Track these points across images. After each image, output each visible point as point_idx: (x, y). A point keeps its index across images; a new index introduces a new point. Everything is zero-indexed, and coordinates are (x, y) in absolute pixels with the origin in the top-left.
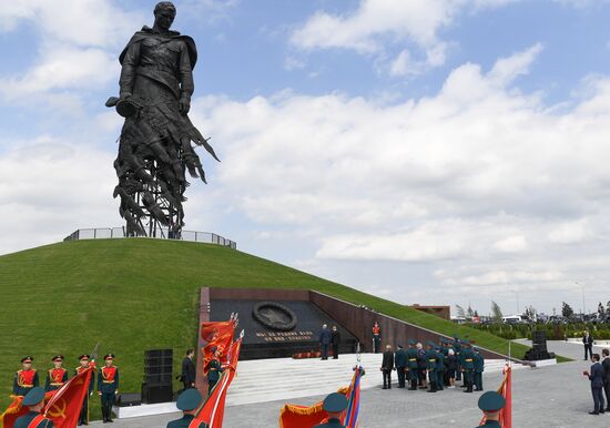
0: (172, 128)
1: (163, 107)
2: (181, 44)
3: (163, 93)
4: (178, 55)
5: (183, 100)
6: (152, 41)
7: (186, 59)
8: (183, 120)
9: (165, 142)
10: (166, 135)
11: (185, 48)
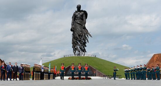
0: (80, 32)
1: (79, 28)
2: (82, 13)
3: (79, 25)
4: (82, 16)
5: (83, 26)
6: (77, 14)
7: (84, 16)
8: (83, 30)
9: (79, 36)
10: (79, 34)
11: (84, 13)
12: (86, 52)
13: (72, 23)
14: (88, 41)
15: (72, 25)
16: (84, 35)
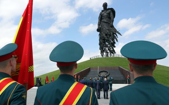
0: (108, 31)
1: (106, 27)
3: (106, 24)
4: (109, 14)
5: (111, 24)
6: (103, 13)
7: (111, 14)
8: (111, 28)
9: (106, 35)
10: (107, 33)
11: (111, 11)
12: (115, 53)
13: (99, 23)
14: (117, 41)
15: (99, 25)
16: (112, 33)
